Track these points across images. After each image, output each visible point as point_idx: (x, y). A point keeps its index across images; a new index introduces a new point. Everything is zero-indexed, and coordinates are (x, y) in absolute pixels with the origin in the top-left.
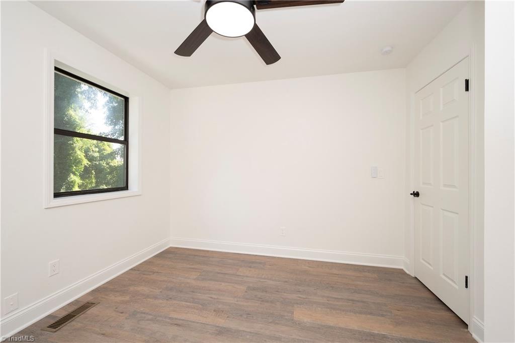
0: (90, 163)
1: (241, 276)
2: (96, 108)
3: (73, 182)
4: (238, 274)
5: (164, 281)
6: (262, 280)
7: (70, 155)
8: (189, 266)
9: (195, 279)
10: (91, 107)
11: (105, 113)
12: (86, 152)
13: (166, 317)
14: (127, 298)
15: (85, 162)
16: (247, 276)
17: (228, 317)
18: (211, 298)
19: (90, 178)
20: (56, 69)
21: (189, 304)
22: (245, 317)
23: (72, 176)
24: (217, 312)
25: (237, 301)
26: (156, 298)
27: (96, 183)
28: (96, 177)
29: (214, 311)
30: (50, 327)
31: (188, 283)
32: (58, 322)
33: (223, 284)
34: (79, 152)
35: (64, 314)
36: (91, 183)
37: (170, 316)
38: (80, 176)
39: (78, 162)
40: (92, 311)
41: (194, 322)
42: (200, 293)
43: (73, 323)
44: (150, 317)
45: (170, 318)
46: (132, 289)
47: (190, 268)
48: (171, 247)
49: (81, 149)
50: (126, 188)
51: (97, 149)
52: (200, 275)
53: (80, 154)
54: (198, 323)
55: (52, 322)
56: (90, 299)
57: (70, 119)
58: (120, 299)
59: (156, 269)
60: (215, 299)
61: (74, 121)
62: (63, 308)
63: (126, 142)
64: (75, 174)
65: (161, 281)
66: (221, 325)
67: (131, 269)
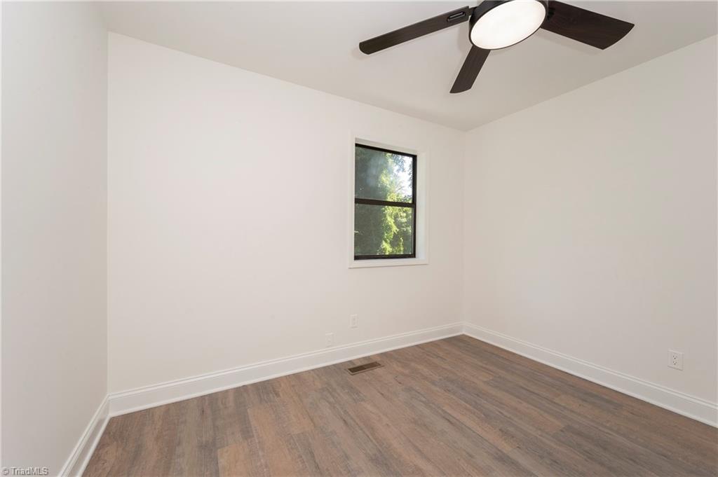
0: (398, 230)
1: (560, 405)
2: (404, 170)
3: (384, 249)
4: (557, 400)
5: (446, 369)
6: (600, 428)
7: (382, 222)
8: (480, 364)
9: (485, 382)
10: (398, 171)
11: (410, 174)
12: (396, 217)
13: (439, 407)
14: (407, 372)
15: (395, 229)
16: (572, 411)
17: (518, 447)
18: (500, 412)
19: (398, 245)
20: (357, 145)
21: (468, 406)
22: (548, 462)
23: (384, 243)
24: (504, 433)
25: (541, 436)
26: (433, 383)
27: (404, 250)
28: (404, 245)
29: (500, 430)
30: (350, 370)
31: (474, 383)
32: (357, 368)
33: (525, 404)
34: (389, 219)
35: (359, 364)
36: (400, 250)
37: (444, 409)
38: (390, 243)
39: (389, 228)
40: (378, 370)
41: (469, 428)
42: (486, 400)
43: (364, 374)
44: (424, 399)
45: (443, 410)
46: (413, 364)
47: (482, 367)
48: (463, 335)
49: (391, 216)
50: (413, 255)
51: (405, 214)
52: (492, 380)
53: (390, 221)
54: (474, 432)
55: (351, 367)
56: (378, 360)
57: (382, 186)
58: (400, 369)
59: (441, 354)
60: (506, 416)
61: (386, 187)
62: (359, 359)
63: (413, 205)
64: (386, 241)
65: (443, 368)
66: (505, 452)
67: (417, 346)
